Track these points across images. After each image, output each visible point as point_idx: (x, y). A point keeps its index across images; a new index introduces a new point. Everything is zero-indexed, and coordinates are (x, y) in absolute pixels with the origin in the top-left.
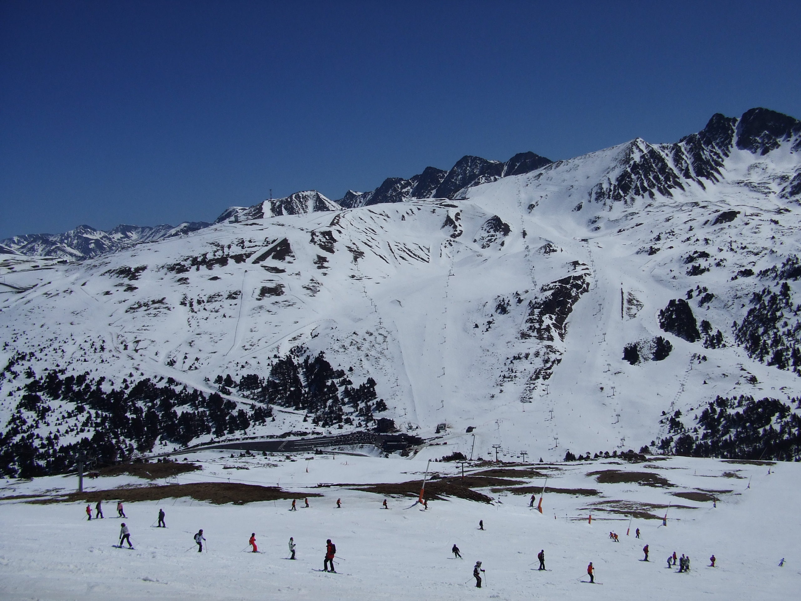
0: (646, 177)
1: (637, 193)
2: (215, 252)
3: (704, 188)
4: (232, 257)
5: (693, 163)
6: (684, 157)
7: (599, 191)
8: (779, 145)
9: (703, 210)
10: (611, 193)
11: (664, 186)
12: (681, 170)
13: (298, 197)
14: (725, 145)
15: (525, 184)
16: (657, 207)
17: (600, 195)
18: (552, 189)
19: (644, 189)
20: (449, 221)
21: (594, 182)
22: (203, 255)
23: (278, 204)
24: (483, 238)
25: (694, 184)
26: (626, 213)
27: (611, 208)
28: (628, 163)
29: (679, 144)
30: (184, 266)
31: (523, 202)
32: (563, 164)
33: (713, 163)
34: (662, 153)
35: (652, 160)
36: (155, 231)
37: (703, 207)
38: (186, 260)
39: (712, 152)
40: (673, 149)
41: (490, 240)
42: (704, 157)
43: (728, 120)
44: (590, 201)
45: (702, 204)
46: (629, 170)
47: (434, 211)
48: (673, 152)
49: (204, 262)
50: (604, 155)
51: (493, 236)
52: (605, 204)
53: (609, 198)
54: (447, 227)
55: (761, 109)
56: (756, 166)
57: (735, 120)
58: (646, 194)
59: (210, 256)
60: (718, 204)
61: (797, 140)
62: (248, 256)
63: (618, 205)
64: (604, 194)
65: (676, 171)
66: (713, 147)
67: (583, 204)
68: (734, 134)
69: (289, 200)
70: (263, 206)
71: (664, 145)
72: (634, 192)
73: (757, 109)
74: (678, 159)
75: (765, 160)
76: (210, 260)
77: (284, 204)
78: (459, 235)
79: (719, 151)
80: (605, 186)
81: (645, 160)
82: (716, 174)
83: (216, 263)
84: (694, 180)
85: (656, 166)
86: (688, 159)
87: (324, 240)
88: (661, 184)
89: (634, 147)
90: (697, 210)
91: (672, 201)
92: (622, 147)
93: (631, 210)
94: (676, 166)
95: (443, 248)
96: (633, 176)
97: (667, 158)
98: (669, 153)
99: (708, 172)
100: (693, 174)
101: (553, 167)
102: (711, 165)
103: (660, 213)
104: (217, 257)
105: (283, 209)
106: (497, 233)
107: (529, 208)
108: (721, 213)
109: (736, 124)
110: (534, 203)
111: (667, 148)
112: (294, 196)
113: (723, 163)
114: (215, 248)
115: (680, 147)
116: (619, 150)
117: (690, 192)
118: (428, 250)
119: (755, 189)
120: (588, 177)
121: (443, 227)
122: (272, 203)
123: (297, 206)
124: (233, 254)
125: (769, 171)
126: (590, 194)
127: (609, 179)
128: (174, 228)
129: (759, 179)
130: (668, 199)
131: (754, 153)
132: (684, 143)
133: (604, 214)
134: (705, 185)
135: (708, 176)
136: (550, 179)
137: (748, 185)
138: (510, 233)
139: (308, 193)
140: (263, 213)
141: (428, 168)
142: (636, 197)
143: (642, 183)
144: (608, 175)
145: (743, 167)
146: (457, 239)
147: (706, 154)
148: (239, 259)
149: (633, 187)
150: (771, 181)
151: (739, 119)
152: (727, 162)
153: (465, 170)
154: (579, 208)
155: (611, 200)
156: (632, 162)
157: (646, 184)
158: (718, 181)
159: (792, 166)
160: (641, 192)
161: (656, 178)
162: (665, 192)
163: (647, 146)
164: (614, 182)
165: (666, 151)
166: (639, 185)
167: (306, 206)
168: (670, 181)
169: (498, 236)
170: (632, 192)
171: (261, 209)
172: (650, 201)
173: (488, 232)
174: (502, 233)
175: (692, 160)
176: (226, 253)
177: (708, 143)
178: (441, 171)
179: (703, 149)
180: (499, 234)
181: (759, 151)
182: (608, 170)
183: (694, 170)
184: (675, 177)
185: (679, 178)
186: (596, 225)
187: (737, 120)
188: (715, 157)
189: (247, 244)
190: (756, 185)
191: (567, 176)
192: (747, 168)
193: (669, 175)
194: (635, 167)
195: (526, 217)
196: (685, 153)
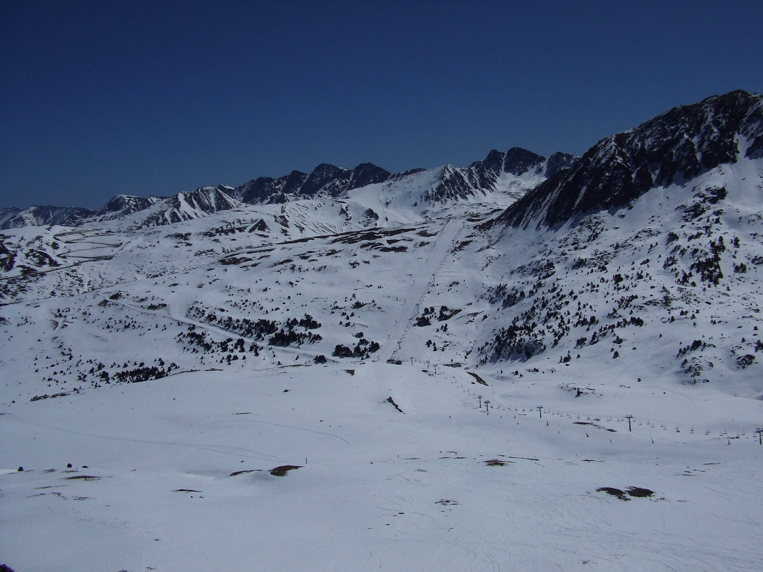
0: (453, 188)
1: (448, 197)
2: (227, 226)
3: (485, 195)
4: (236, 229)
5: (479, 180)
6: (474, 176)
7: (427, 195)
8: (528, 170)
9: (484, 207)
10: (434, 197)
11: (463, 193)
12: (473, 184)
13: (202, 190)
14: (497, 169)
15: (382, 190)
16: (459, 206)
17: (427, 198)
18: (399, 193)
19: (452, 195)
20: (343, 212)
21: (423, 190)
22: (221, 227)
23: (188, 195)
24: (364, 221)
25: (480, 193)
26: (442, 208)
27: (434, 205)
28: (443, 179)
29: (472, 168)
30: (212, 233)
31: (382, 200)
32: (404, 178)
33: (490, 180)
34: (462, 174)
35: (456, 178)
36: (2, 213)
37: (484, 206)
38: (212, 230)
39: (490, 173)
40: (468, 171)
41: (368, 222)
42: (485, 176)
43: (500, 153)
44: (421, 201)
45: (484, 204)
46: (443, 183)
47: (333, 205)
48: (468, 173)
49: (222, 231)
50: (429, 173)
51: (369, 220)
52: (430, 203)
53: (432, 199)
54: (342, 215)
55: (518, 148)
56: (514, 183)
57: (503, 154)
58: (453, 198)
59: (225, 228)
60: (492, 205)
61: (538, 167)
62: (245, 228)
63: (438, 204)
64: (429, 197)
65: (470, 185)
66: (491, 170)
67: (418, 203)
68: (503, 163)
69: (196, 192)
70: (178, 197)
71: (463, 168)
72: (446, 196)
73: (516, 148)
74: (470, 177)
75: (519, 179)
76: (226, 230)
77: (193, 195)
78: (350, 219)
79: (494, 173)
80: (430, 192)
81: (452, 177)
82: (492, 187)
83: (229, 232)
84: (480, 190)
85: (458, 181)
86: (476, 177)
87: (282, 221)
88: (461, 192)
89: (446, 170)
90: (481, 208)
91: (468, 202)
92: (439, 169)
93: (445, 207)
94: (470, 181)
95: (343, 227)
96: (446, 187)
97: (464, 176)
98: (465, 174)
99: (487, 185)
100: (479, 187)
101: (398, 180)
102: (489, 181)
103: (461, 209)
104: (228, 229)
105: (193, 199)
106: (372, 219)
107: (386, 204)
108: (493, 209)
109: (504, 157)
110: (389, 201)
111: (464, 170)
112: (200, 190)
113: (497, 180)
114: (226, 224)
115: (472, 170)
116: (437, 171)
117: (478, 197)
118: (335, 227)
119: (513, 196)
120: (420, 187)
121: (340, 214)
122: (185, 195)
123: (203, 197)
124: (237, 227)
125: (522, 185)
126: (422, 197)
127: (432, 188)
128: (23, 211)
129: (516, 190)
130: (465, 201)
131: (514, 174)
132: (474, 167)
133: (430, 208)
134: (486, 193)
135: (488, 188)
136: (397, 187)
137: (509, 193)
138: (379, 219)
139: (209, 188)
140: (180, 202)
141: (294, 172)
142: (448, 199)
143: (451, 191)
144: (431, 186)
145: (508, 182)
146: (349, 221)
147: (487, 175)
148: (241, 230)
149: (446, 193)
150: (522, 192)
151: (506, 153)
152: (498, 180)
153: (323, 174)
154: (416, 205)
155: (434, 201)
156: (445, 179)
157: (453, 192)
158: (493, 191)
159: (534, 183)
160: (450, 196)
161: (458, 188)
162: (464, 197)
163: (453, 170)
164: (435, 190)
165: (464, 172)
166: (449, 192)
167: (209, 197)
168: (466, 190)
169: (373, 220)
170: (445, 196)
171: (177, 199)
172: (455, 202)
173: (366, 218)
174: (374, 218)
175: (479, 178)
176: (233, 227)
177: (488, 168)
178: (303, 174)
179: (485, 172)
180: (373, 219)
181: (517, 173)
182: (431, 183)
183: (480, 184)
184: (470, 188)
185: (471, 189)
186: (426, 215)
187: (505, 154)
188: (492, 176)
189: (242, 222)
190: (514, 194)
191: (406, 185)
192: (509, 184)
193: (466, 187)
194: (447, 182)
195: (386, 210)
196: (475, 174)
